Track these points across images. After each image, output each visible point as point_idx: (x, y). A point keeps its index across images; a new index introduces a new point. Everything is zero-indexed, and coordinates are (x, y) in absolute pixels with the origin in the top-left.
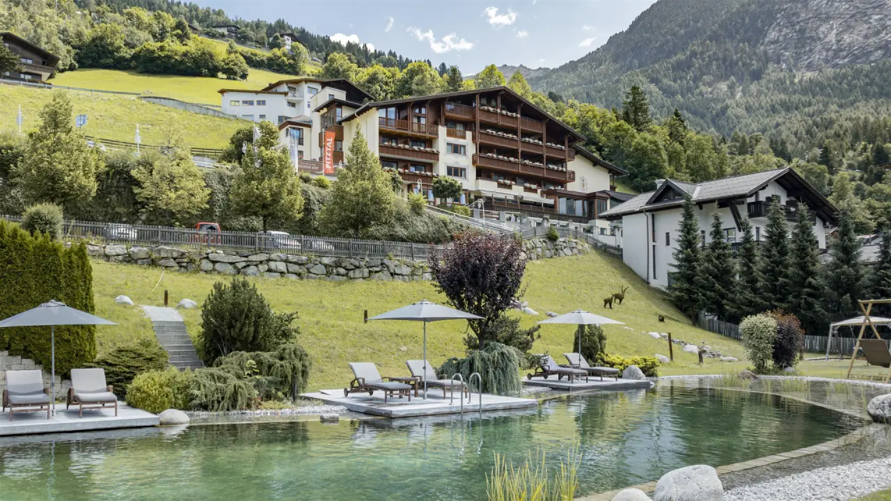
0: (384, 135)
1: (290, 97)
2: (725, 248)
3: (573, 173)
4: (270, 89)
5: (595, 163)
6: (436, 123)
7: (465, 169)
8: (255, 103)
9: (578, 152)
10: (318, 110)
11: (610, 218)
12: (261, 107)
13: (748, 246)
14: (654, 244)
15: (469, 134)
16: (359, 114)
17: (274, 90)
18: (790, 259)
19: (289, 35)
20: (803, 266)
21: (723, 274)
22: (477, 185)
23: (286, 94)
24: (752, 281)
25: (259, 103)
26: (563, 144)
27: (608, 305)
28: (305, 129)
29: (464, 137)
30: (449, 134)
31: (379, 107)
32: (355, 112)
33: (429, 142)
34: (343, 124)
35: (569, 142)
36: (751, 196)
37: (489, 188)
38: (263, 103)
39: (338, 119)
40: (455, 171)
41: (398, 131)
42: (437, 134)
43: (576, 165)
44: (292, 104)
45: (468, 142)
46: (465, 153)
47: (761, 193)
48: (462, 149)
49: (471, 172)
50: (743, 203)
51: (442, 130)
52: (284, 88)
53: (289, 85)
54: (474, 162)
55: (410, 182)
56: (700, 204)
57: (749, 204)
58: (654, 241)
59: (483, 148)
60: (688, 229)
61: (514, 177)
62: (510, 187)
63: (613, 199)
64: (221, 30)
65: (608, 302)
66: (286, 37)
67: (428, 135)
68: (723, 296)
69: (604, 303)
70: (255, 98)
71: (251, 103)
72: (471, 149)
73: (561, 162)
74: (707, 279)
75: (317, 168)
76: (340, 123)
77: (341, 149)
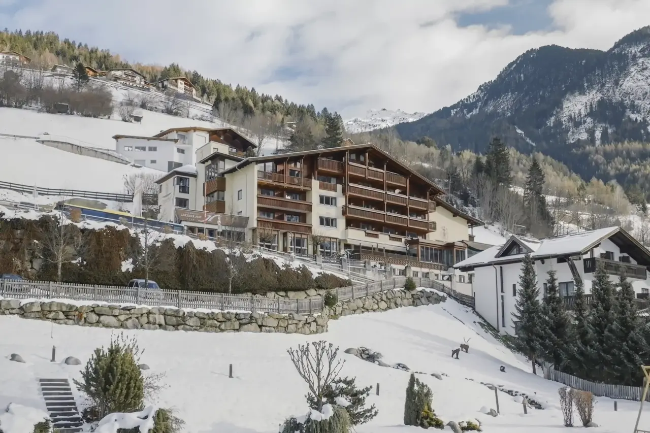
0: (262, 187)
1: (180, 145)
2: (559, 301)
3: (434, 223)
4: (161, 136)
5: (455, 214)
6: (309, 177)
7: (336, 219)
8: (147, 149)
9: (439, 204)
10: (203, 162)
11: (464, 269)
12: (153, 153)
13: (579, 301)
14: (503, 294)
15: (339, 187)
16: (240, 167)
17: (164, 137)
18: (613, 314)
19: (182, 79)
20: (623, 322)
21: (559, 326)
22: (346, 234)
23: (176, 141)
24: (583, 334)
25: (151, 149)
26: (425, 198)
27: (455, 354)
28: (191, 179)
29: (335, 190)
30: (321, 187)
31: (258, 162)
32: (236, 164)
33: (303, 194)
34: (226, 176)
35: (430, 195)
36: (586, 253)
37: (357, 236)
38: (155, 149)
39: (221, 171)
40: (327, 222)
41: (275, 184)
42: (311, 187)
43: (437, 216)
44: (182, 151)
45: (337, 194)
46: (336, 205)
47: (595, 250)
48: (334, 201)
49: (342, 222)
50: (580, 259)
51: (315, 183)
52: (174, 136)
53: (179, 133)
54: (344, 213)
55: (285, 231)
56: (542, 259)
57: (585, 260)
58: (502, 291)
59: (352, 200)
60: (528, 282)
61: (380, 227)
62: (376, 236)
63: (470, 248)
64: (118, 73)
65: (456, 352)
66: (179, 81)
67: (302, 188)
68: (560, 346)
69: (451, 353)
70: (148, 144)
71: (144, 149)
72: (342, 201)
73: (423, 213)
74: (544, 329)
75: (200, 217)
76: (223, 174)
77: (223, 198)
